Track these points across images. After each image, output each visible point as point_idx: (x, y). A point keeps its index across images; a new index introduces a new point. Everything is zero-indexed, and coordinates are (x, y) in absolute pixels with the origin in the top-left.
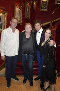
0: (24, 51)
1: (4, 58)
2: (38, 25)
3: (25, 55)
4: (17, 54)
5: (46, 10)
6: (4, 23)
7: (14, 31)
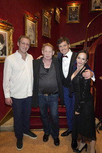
0: (42, 90)
1: (9, 101)
2: (63, 45)
3: (44, 95)
4: (30, 94)
5: (77, 21)
6: (9, 45)
7: (24, 58)
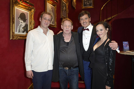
3: (65, 68)
